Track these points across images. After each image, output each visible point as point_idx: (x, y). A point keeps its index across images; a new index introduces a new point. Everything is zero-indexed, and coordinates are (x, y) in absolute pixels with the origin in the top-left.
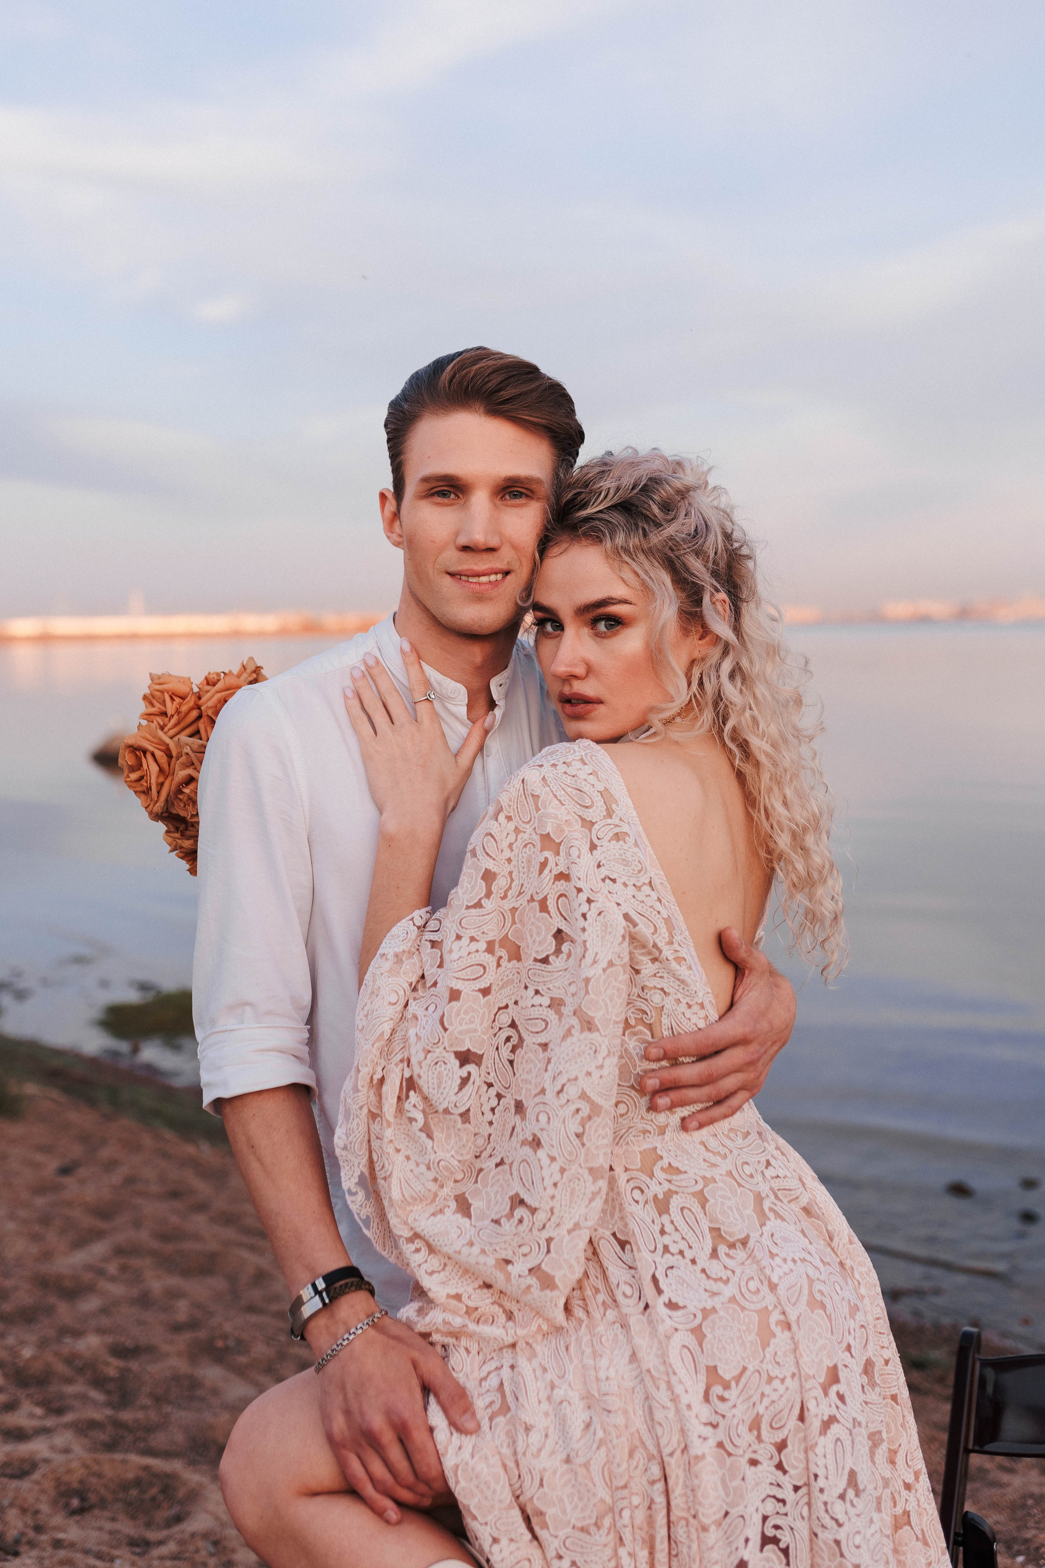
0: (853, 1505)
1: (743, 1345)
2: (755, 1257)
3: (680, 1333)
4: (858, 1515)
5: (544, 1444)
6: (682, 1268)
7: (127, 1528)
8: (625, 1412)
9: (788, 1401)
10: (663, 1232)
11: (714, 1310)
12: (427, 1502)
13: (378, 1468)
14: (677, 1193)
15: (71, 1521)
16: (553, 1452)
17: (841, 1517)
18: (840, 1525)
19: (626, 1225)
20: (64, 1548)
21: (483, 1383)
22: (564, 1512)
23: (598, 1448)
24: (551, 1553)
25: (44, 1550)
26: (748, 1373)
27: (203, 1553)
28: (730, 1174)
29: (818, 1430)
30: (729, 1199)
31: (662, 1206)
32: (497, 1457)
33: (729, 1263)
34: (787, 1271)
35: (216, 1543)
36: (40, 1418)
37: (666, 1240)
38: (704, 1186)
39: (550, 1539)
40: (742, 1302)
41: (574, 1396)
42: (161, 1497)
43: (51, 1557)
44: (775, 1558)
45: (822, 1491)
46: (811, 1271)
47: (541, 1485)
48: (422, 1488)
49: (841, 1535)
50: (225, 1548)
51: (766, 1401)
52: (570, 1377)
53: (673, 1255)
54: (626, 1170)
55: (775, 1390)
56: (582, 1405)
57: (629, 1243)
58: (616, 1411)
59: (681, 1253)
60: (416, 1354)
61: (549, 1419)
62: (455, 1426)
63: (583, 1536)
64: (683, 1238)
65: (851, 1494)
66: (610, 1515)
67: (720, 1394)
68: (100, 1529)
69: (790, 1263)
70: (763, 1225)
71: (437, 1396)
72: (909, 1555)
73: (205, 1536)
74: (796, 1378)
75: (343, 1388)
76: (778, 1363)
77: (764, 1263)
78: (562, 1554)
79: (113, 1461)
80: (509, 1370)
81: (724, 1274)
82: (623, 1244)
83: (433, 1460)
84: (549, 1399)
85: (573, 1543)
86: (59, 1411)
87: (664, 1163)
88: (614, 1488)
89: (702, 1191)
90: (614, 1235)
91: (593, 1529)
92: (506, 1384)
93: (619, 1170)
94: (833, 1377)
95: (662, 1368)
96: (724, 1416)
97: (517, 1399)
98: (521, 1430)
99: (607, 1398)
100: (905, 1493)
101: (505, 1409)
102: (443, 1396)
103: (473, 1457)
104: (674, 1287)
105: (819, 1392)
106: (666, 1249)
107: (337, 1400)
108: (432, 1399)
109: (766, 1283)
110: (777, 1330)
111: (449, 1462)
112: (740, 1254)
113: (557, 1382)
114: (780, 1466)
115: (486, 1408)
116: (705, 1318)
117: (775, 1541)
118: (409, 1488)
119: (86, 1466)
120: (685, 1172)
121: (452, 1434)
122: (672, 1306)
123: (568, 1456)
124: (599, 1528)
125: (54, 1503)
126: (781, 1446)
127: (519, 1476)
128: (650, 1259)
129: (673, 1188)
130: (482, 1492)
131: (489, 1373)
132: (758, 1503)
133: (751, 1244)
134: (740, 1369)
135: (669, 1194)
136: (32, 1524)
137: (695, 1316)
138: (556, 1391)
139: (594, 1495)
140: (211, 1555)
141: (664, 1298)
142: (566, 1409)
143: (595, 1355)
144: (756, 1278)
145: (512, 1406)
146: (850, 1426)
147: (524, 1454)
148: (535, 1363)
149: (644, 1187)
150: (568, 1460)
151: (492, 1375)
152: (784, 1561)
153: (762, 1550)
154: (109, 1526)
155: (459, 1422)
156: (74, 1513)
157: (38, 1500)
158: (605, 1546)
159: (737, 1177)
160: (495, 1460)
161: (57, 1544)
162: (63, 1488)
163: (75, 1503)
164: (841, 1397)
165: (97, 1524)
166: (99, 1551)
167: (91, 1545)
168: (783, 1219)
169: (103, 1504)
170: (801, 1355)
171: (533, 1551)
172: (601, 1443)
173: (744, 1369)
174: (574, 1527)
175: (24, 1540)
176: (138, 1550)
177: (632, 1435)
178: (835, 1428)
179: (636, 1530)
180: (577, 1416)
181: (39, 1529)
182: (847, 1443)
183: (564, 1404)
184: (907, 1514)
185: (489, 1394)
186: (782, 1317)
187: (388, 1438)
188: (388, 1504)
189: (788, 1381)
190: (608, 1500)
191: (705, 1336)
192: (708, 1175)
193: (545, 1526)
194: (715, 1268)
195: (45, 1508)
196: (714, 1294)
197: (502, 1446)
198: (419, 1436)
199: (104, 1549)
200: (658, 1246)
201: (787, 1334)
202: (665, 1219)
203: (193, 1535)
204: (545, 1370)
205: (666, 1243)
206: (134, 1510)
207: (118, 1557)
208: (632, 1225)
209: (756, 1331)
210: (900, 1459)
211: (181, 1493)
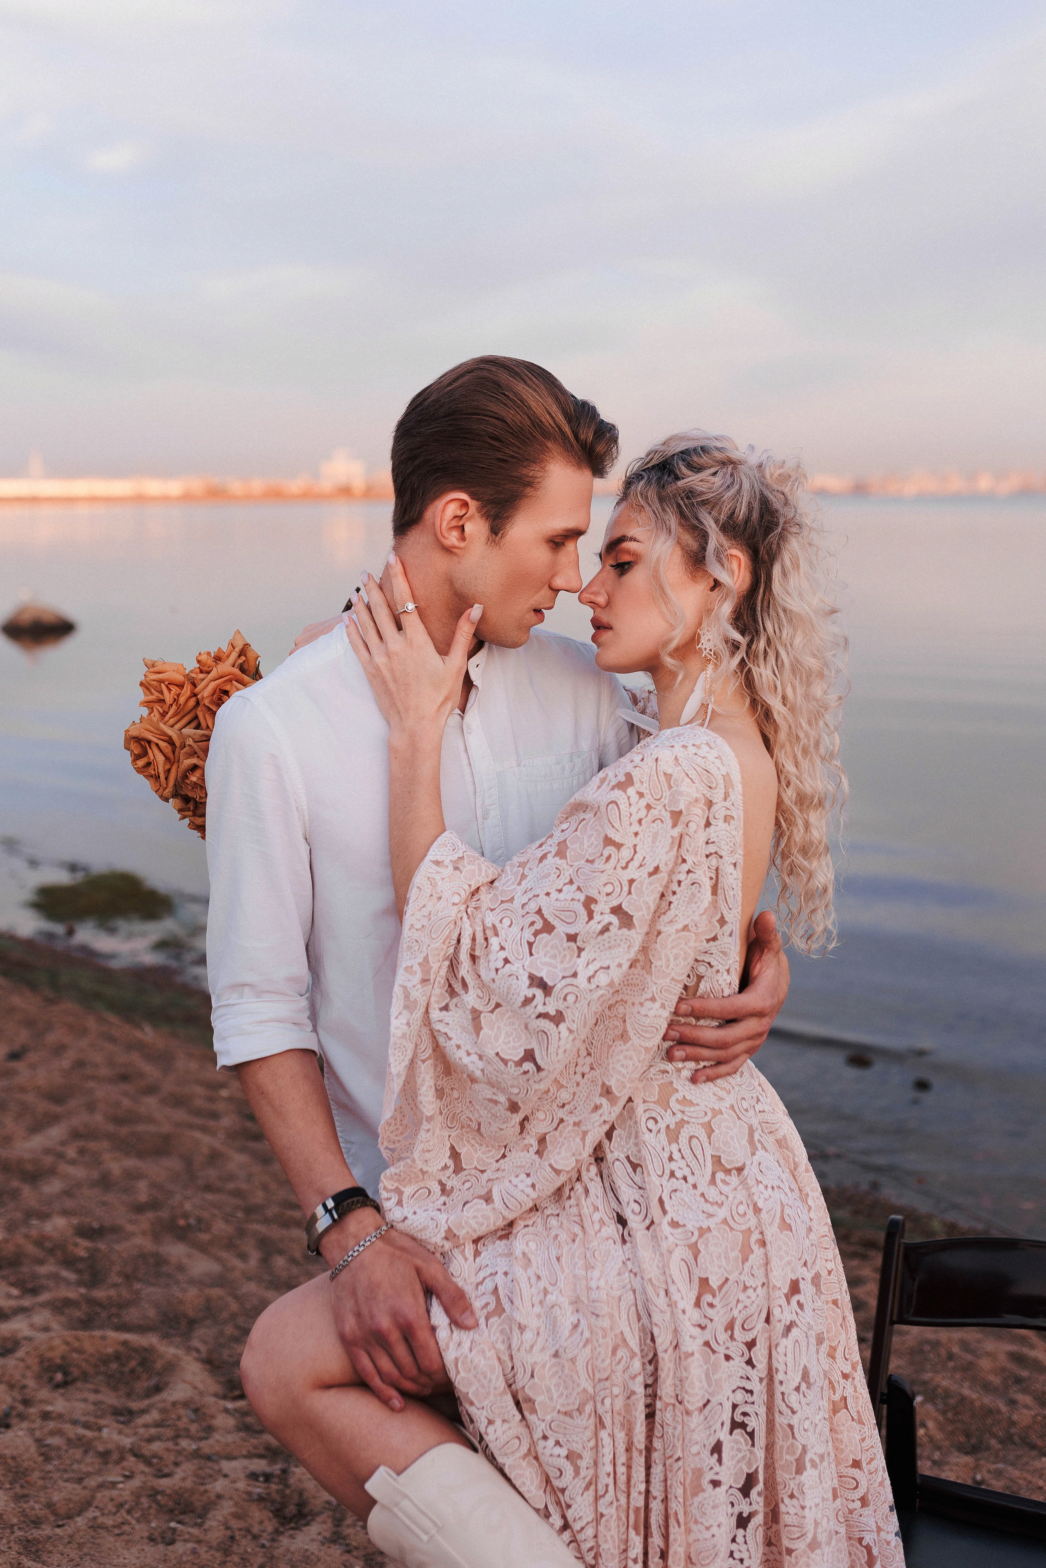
0: (804, 1396)
1: (727, 1259)
2: (747, 1184)
3: (679, 1247)
4: (808, 1404)
5: (536, 1341)
6: (684, 1191)
7: (110, 1399)
8: (611, 1316)
9: (758, 1306)
10: (671, 1159)
11: (709, 1229)
12: (427, 1392)
13: (385, 1363)
14: (688, 1123)
15: (56, 1395)
16: (543, 1349)
17: (795, 1406)
18: (793, 1412)
19: (639, 1151)
20: (52, 1419)
21: (479, 1287)
22: (551, 1399)
23: (584, 1346)
24: (538, 1435)
25: (33, 1421)
26: (730, 1283)
27: (185, 1420)
28: (732, 1107)
29: (781, 1332)
30: (731, 1129)
31: (673, 1135)
32: (493, 1351)
33: (725, 1189)
34: (767, 1197)
35: (196, 1411)
36: (17, 1297)
37: (673, 1166)
38: (712, 1118)
39: (538, 1422)
40: (731, 1223)
41: (564, 1301)
42: (140, 1369)
43: (41, 1428)
44: (742, 1440)
45: (781, 1383)
46: (782, 1196)
47: (532, 1376)
48: (424, 1380)
49: (795, 1421)
50: (204, 1414)
51: (740, 1306)
52: (561, 1285)
53: (677, 1179)
54: (644, 1101)
55: (749, 1297)
56: (570, 1310)
57: (641, 1166)
58: (603, 1316)
59: (685, 1178)
60: (419, 1262)
61: (541, 1320)
62: (455, 1323)
63: (567, 1419)
64: (688, 1165)
65: (804, 1386)
66: (591, 1403)
67: (710, 1302)
68: (85, 1400)
69: (770, 1189)
70: (753, 1154)
71: (438, 1297)
72: (845, 1434)
73: (186, 1404)
74: (765, 1287)
75: (354, 1293)
76: (753, 1275)
77: (753, 1190)
78: (547, 1434)
79: (93, 1337)
80: (503, 1276)
81: (720, 1199)
82: (635, 1166)
83: (435, 1356)
84: (541, 1302)
85: (558, 1426)
86: (35, 1291)
87: (679, 1096)
88: (596, 1380)
89: (709, 1122)
90: (628, 1158)
91: (575, 1414)
92: (500, 1289)
93: (637, 1101)
94: (795, 1288)
95: (662, 1278)
96: (711, 1320)
97: (512, 1302)
98: (516, 1331)
99: (596, 1304)
100: (842, 1381)
101: (499, 1310)
102: (444, 1297)
103: (471, 1351)
104: (676, 1208)
105: (783, 1301)
106: (672, 1174)
107: (349, 1304)
108: (435, 1301)
109: (751, 1207)
110: (755, 1247)
111: (449, 1357)
112: (734, 1179)
113: (550, 1289)
114: (749, 1362)
115: (482, 1308)
116: (701, 1236)
117: (743, 1426)
118: (413, 1380)
119: (67, 1343)
120: (698, 1105)
121: (452, 1331)
122: (674, 1224)
123: (557, 1351)
124: (580, 1414)
125: (38, 1377)
126: (751, 1345)
127: (513, 1368)
128: (658, 1183)
129: (686, 1119)
130: (479, 1381)
131: (484, 1279)
132: (729, 1393)
133: (745, 1172)
134: (724, 1279)
135: (681, 1124)
136: (20, 1398)
137: (693, 1233)
138: (549, 1297)
139: (578, 1385)
140: (192, 1421)
141: (668, 1218)
142: (557, 1311)
143: (589, 1267)
144: (744, 1202)
145: (507, 1305)
146: (805, 1329)
147: (519, 1350)
148: (531, 1272)
149: (659, 1119)
150: (556, 1355)
151: (487, 1280)
152: (750, 1442)
153: (731, 1433)
154: (92, 1397)
155: (460, 1321)
156: (58, 1386)
157: (24, 1376)
158: (586, 1428)
159: (737, 1110)
160: (491, 1354)
161: (46, 1416)
162: (46, 1364)
163: (59, 1377)
164: (800, 1305)
165: (79, 1396)
166: (87, 1421)
167: (77, 1415)
168: (766, 1150)
169: (85, 1377)
170: (772, 1270)
171: (522, 1430)
172: (587, 1341)
173: (727, 1280)
174: (559, 1412)
175: (14, 1413)
176: (122, 1419)
177: (616, 1335)
178: (795, 1331)
179: (615, 1415)
180: (567, 1319)
181: (26, 1402)
182: (804, 1344)
183: (555, 1308)
184: (845, 1399)
185: (485, 1296)
186: (760, 1237)
187: (395, 1337)
188: (393, 1393)
189: (759, 1289)
190: (590, 1390)
191: (700, 1251)
192: (717, 1108)
193: (534, 1411)
194: (712, 1193)
195: (31, 1383)
196: (710, 1216)
197: (497, 1342)
198: (423, 1335)
199: (92, 1419)
200: (666, 1171)
201: (762, 1249)
202: (674, 1148)
203: (174, 1404)
204: (539, 1278)
205: (673, 1168)
206: (114, 1382)
207: (105, 1426)
208: (644, 1152)
209: (739, 1248)
210: (839, 1354)
211: (159, 1365)
